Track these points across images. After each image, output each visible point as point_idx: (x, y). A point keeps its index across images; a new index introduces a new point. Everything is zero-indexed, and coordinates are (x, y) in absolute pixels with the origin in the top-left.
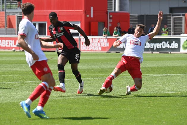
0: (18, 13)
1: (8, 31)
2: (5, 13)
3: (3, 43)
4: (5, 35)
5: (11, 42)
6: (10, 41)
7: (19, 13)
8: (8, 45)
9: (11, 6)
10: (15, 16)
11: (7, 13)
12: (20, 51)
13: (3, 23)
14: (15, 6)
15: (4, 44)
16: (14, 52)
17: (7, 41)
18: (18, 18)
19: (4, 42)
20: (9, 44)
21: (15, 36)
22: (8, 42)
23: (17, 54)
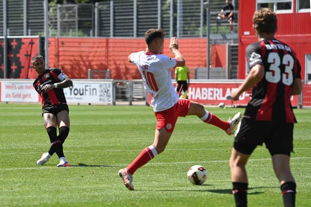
0: (230, 40)
1: (212, 72)
2: (207, 41)
3: (203, 93)
4: (207, 80)
5: (217, 92)
6: (215, 90)
7: (232, 41)
8: (212, 96)
9: (219, 28)
10: (225, 46)
11: (211, 41)
12: (233, 106)
13: (203, 59)
14: (226, 29)
15: (205, 96)
16: (221, 109)
17: (211, 89)
18: (231, 48)
19: (205, 91)
20: (213, 94)
21: (225, 80)
22: (212, 92)
23: (227, 112)
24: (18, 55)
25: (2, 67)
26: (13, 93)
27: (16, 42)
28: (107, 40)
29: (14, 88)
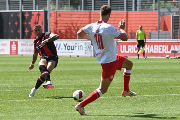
0: (174, 12)
1: (161, 34)
2: (158, 13)
3: (155, 49)
4: (158, 40)
5: (164, 48)
6: (163, 46)
7: (175, 13)
8: (161, 50)
9: (166, 4)
10: (170, 17)
11: (160, 13)
12: (175, 57)
13: (155, 25)
14: (171, 5)
15: (156, 50)
16: (167, 59)
17: (160, 46)
18: (174, 18)
19: (156, 47)
20: (162, 49)
21: (170, 40)
22: (161, 48)
23: (171, 61)
24: (29, 23)
25: (18, 31)
26: (26, 49)
27: (28, 14)
28: (90, 12)
29: (27, 45)
